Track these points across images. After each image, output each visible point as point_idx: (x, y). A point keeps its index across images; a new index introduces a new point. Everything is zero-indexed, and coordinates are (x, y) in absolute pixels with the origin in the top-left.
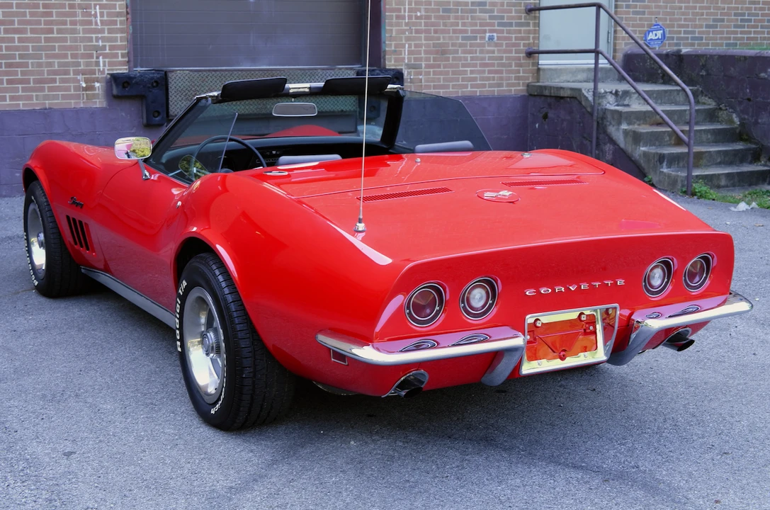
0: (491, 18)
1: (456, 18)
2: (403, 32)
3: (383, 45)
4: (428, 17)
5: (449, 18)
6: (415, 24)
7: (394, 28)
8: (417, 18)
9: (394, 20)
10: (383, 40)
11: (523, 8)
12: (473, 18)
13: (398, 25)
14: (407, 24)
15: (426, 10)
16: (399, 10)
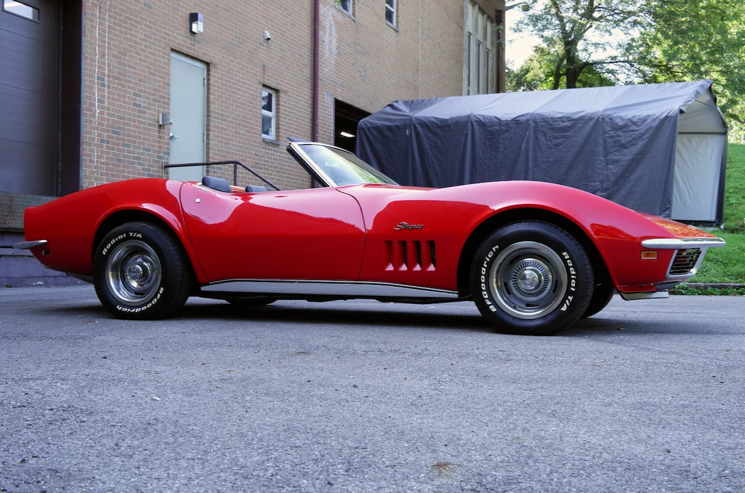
0: (144, 169)
1: (124, 167)
2: (93, 173)
3: (81, 181)
4: (107, 164)
5: (119, 166)
6: (101, 168)
7: (88, 169)
8: (102, 163)
9: (88, 163)
10: (81, 178)
11: (161, 165)
12: (133, 168)
13: (90, 167)
14: (95, 167)
15: (107, 158)
16: (90, 156)
